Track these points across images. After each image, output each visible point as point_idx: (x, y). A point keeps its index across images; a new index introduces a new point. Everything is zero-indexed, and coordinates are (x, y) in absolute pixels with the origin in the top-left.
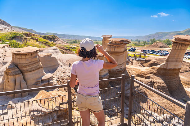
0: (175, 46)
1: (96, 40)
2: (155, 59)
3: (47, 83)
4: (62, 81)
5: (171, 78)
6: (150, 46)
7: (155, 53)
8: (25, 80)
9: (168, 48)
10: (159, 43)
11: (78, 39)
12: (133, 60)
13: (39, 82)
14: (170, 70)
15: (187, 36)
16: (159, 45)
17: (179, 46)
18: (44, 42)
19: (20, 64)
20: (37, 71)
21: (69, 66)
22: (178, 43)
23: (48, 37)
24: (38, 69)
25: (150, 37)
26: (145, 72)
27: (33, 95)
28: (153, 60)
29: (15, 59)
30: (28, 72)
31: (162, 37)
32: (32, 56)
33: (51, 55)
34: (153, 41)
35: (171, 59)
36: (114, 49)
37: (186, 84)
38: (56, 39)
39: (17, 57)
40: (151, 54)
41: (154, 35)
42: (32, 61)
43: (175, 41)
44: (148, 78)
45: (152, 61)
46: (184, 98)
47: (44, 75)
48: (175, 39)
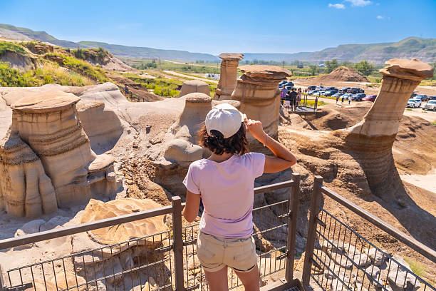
0: (388, 85)
1: (202, 62)
2: (338, 110)
3: (102, 178)
4: (132, 169)
5: (376, 157)
6: (326, 77)
7: (336, 95)
8: (48, 174)
9: (365, 83)
10: (346, 70)
11: (158, 58)
12: (290, 113)
13: (83, 177)
14: (373, 138)
15: (416, 63)
16: (346, 75)
17: (396, 85)
18: (77, 66)
19: (33, 135)
20: (75, 150)
21: (147, 133)
22: (394, 77)
23: (86, 53)
24: (78, 146)
25: (325, 55)
26: (320, 142)
27: (69, 209)
28: (334, 113)
29: (20, 124)
30: (55, 155)
31: (351, 56)
32: (63, 116)
33: (102, 106)
34: (332, 66)
35: (378, 115)
36: (252, 91)
37: (403, 165)
38: (106, 59)
39: (25, 118)
40: (327, 95)
41: (333, 51)
42: (64, 128)
43: (388, 73)
44: (326, 156)
45: (332, 114)
46: (399, 200)
47: (92, 159)
48: (389, 70)
